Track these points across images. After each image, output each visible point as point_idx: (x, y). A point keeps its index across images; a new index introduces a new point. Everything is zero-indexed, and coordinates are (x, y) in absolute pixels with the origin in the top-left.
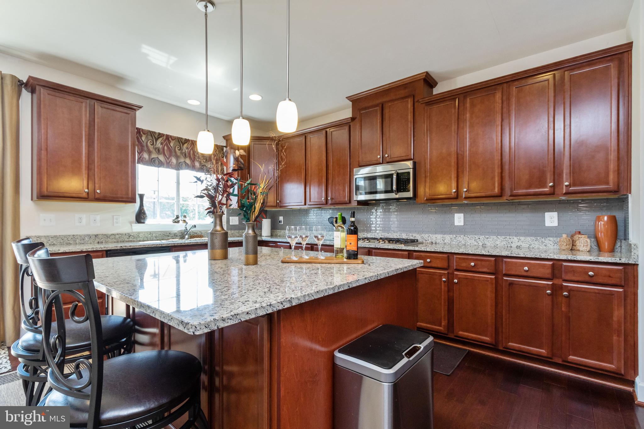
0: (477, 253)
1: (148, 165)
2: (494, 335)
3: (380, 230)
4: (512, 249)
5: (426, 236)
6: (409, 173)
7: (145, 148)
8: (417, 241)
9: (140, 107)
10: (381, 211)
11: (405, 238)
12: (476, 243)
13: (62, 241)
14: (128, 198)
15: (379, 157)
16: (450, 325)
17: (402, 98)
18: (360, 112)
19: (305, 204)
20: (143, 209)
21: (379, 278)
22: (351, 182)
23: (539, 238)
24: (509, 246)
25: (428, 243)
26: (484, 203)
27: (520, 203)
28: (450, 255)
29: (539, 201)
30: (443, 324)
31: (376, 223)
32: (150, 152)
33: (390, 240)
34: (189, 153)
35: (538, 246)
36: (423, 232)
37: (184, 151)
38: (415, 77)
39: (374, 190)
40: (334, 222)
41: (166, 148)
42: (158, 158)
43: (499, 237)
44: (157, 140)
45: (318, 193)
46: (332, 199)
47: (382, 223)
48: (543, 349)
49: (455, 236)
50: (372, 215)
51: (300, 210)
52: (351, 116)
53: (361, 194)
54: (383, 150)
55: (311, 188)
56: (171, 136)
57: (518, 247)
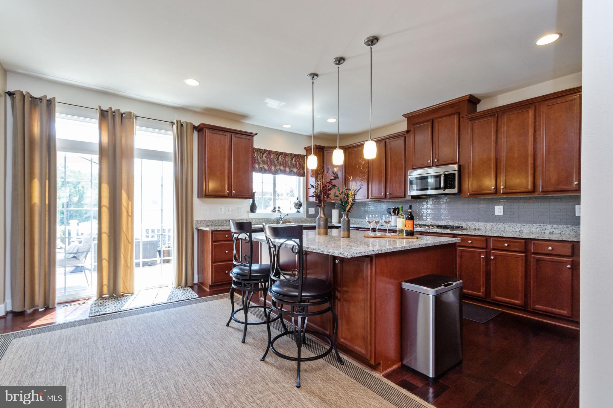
0: (510, 236)
1: (258, 173)
2: (523, 299)
3: (430, 219)
4: (546, 234)
5: (470, 224)
6: (454, 174)
7: (257, 161)
8: (462, 227)
9: (256, 134)
10: (432, 203)
11: (451, 225)
12: (513, 230)
13: (212, 224)
14: (249, 196)
15: (429, 161)
16: (488, 292)
17: (450, 115)
18: (414, 126)
19: (368, 198)
20: (254, 202)
21: (428, 246)
22: (406, 181)
23: (569, 226)
24: (543, 232)
25: (471, 229)
26: (521, 197)
27: (554, 197)
28: (487, 237)
29: (570, 196)
30: (482, 290)
31: (427, 213)
32: (259, 164)
33: (438, 227)
34: (283, 163)
35: (569, 232)
36: (468, 220)
37: (279, 161)
38: (460, 99)
39: (425, 188)
40: (392, 212)
41: (268, 159)
42: (263, 167)
43: (534, 225)
44: (263, 154)
45: (378, 190)
46: (390, 194)
47: (433, 213)
48: (564, 310)
49: (495, 224)
50: (423, 207)
51: (362, 203)
52: (406, 130)
53: (414, 190)
54: (433, 156)
55: (373, 185)
56: (271, 151)
57: (551, 233)
